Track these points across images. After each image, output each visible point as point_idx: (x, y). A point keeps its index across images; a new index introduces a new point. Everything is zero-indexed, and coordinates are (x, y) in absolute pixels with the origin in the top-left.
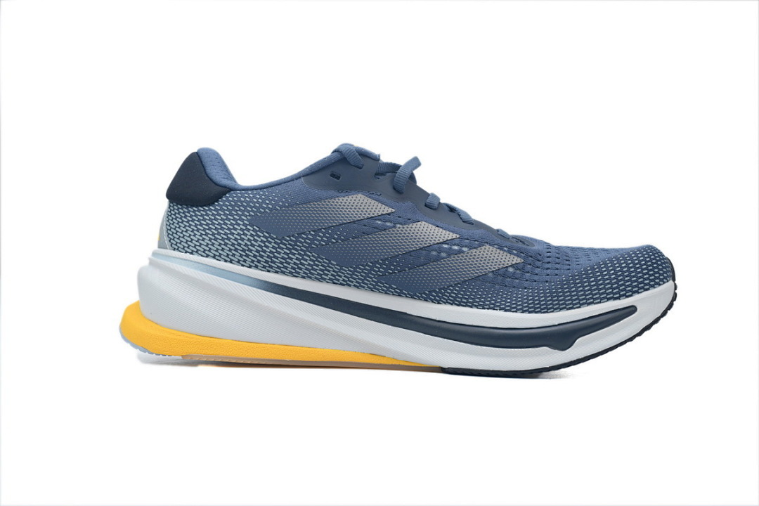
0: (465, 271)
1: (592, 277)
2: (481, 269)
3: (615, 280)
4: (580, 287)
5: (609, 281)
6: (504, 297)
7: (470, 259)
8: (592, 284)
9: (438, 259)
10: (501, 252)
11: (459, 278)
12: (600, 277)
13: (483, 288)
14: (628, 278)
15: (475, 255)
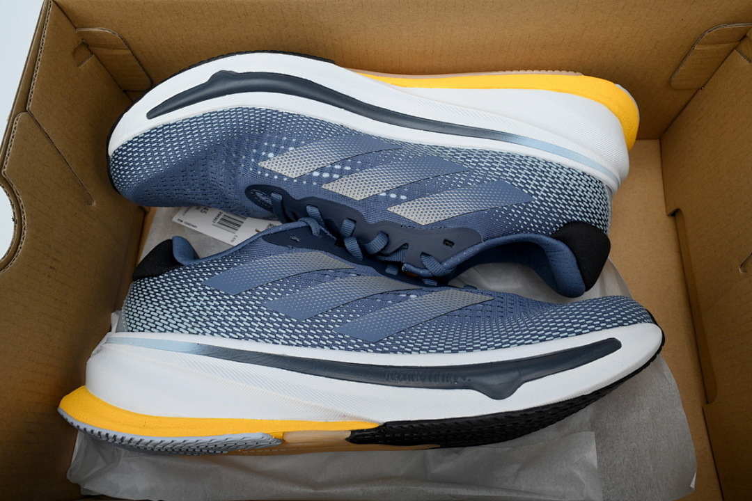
0: (316, 150)
1: (190, 143)
2: (300, 153)
3: (167, 141)
4: (202, 132)
5: (173, 140)
6: (278, 124)
7: (312, 163)
8: (190, 136)
9: (343, 162)
10: (280, 172)
11: (323, 144)
12: (181, 143)
13: (299, 134)
14: (153, 145)
15: (307, 167)
